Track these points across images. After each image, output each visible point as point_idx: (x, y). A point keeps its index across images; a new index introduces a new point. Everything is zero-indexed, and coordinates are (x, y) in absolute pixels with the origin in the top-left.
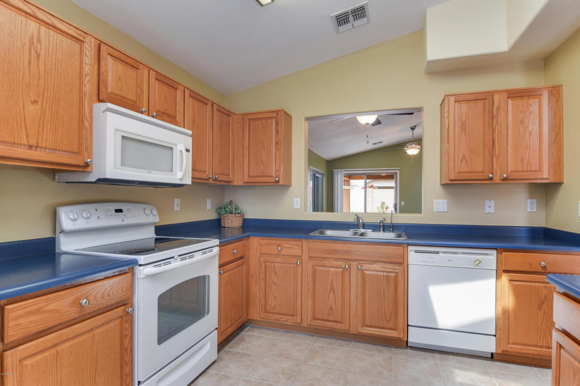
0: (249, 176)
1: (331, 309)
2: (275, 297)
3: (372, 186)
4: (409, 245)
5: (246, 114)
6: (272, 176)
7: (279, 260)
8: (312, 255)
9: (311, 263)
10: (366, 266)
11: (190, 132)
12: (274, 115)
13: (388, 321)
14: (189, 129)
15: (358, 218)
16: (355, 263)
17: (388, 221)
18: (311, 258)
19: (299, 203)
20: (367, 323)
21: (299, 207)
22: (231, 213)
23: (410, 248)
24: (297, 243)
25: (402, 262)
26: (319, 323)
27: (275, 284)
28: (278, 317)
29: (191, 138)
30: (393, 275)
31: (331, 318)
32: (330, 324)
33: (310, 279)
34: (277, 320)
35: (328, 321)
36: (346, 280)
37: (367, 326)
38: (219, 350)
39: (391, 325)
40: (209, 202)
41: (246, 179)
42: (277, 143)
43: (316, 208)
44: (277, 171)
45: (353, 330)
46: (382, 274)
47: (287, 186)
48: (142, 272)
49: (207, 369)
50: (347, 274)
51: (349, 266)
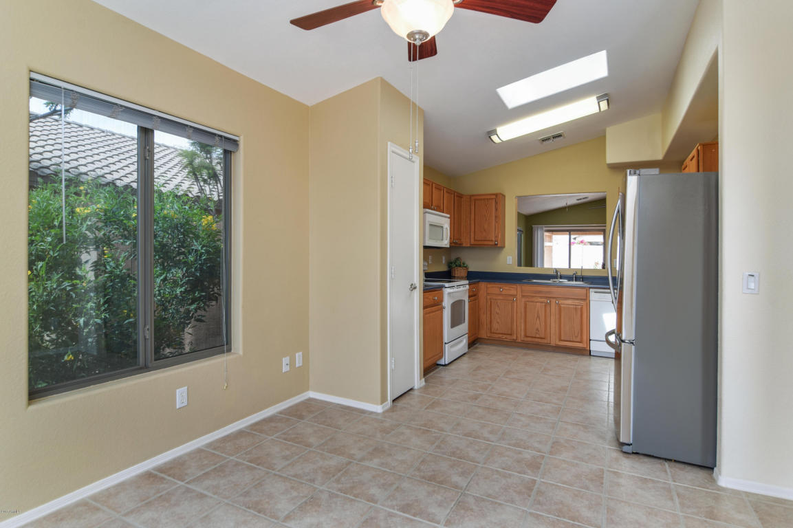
0: (475, 240)
1: (537, 330)
2: (498, 323)
3: (582, 242)
4: (590, 288)
5: (473, 196)
6: (492, 241)
7: (501, 298)
8: (524, 294)
9: (523, 300)
10: (561, 302)
11: (448, 216)
12: (494, 197)
13: (576, 337)
14: (446, 213)
15: (557, 271)
16: (554, 300)
17: (579, 274)
18: (523, 296)
19: (511, 260)
20: (562, 339)
21: (511, 263)
22: (460, 266)
23: (591, 290)
24: (514, 286)
25: (586, 299)
26: (529, 339)
27: (498, 314)
28: (501, 336)
29: (449, 220)
30: (579, 307)
31: (538, 336)
32: (536, 340)
33: (523, 310)
34: (499, 338)
35: (535, 338)
36: (548, 311)
37: (562, 341)
38: (469, 348)
39: (578, 339)
40: (444, 258)
41: (473, 242)
42: (496, 217)
43: (520, 265)
44: (496, 237)
45: (553, 343)
46: (572, 306)
47: (503, 247)
48: (446, 291)
49: (455, 360)
50: (548, 307)
51: (550, 301)
